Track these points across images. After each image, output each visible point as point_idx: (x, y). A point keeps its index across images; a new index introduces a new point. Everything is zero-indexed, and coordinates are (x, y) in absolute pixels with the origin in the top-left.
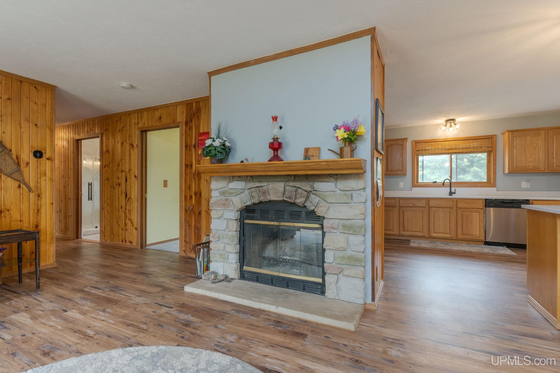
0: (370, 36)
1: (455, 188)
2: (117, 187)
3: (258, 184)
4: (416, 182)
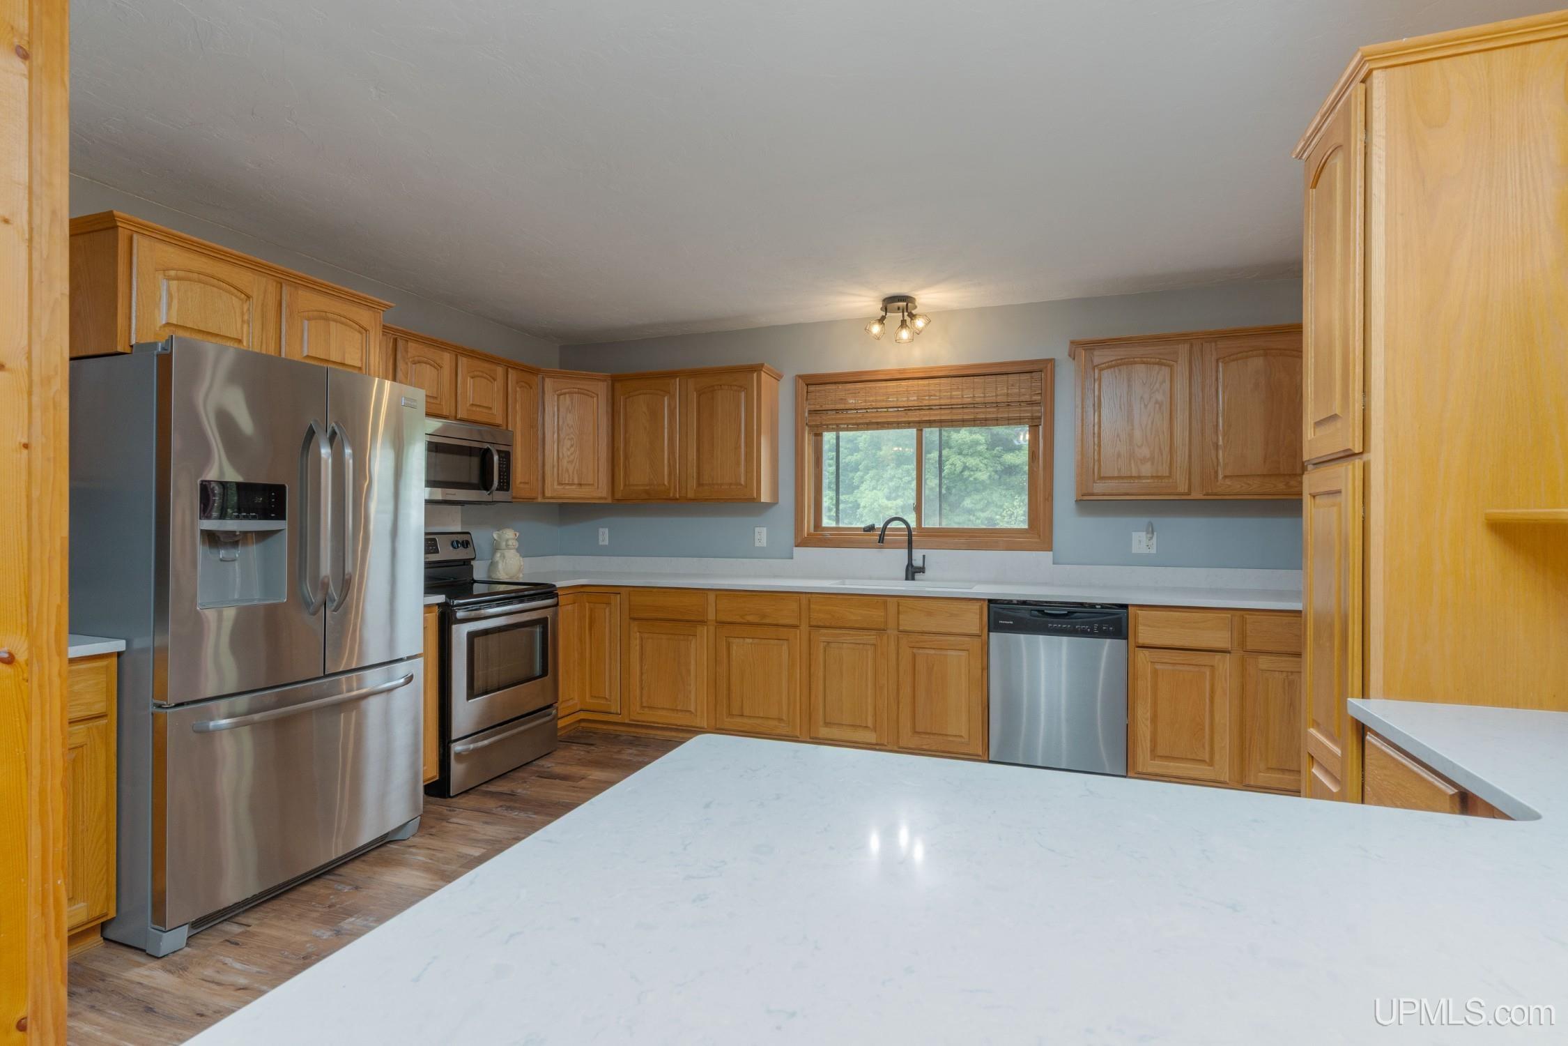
1: (924, 552)
4: (808, 526)
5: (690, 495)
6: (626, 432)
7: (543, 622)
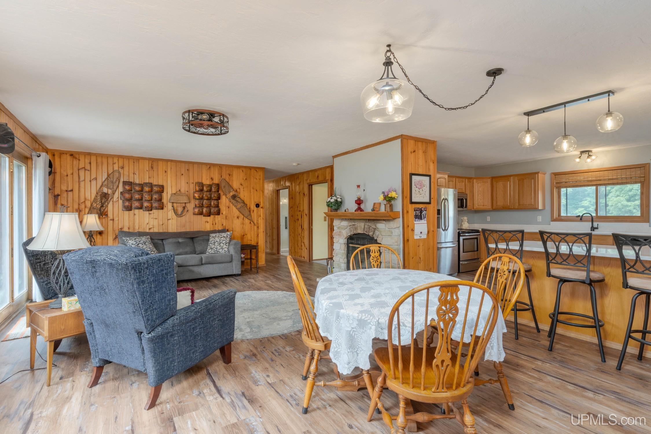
0: (400, 139)
1: (598, 223)
2: (297, 221)
3: (353, 223)
4: (556, 215)
5: (516, 207)
6: (496, 191)
7: (477, 238)
